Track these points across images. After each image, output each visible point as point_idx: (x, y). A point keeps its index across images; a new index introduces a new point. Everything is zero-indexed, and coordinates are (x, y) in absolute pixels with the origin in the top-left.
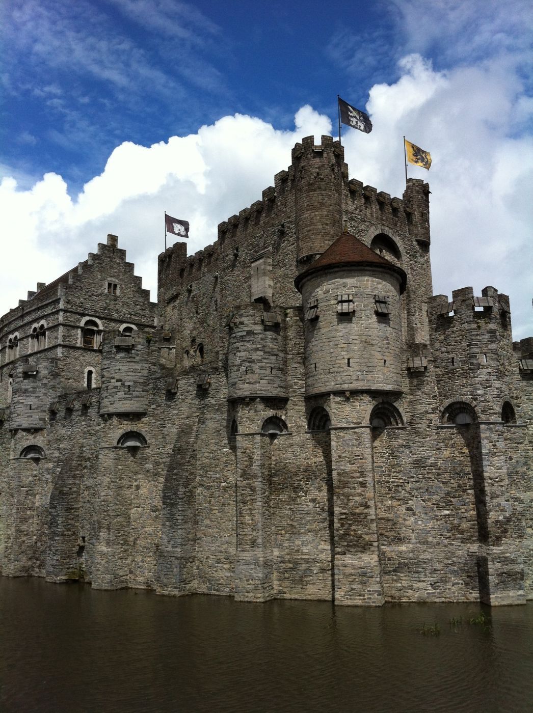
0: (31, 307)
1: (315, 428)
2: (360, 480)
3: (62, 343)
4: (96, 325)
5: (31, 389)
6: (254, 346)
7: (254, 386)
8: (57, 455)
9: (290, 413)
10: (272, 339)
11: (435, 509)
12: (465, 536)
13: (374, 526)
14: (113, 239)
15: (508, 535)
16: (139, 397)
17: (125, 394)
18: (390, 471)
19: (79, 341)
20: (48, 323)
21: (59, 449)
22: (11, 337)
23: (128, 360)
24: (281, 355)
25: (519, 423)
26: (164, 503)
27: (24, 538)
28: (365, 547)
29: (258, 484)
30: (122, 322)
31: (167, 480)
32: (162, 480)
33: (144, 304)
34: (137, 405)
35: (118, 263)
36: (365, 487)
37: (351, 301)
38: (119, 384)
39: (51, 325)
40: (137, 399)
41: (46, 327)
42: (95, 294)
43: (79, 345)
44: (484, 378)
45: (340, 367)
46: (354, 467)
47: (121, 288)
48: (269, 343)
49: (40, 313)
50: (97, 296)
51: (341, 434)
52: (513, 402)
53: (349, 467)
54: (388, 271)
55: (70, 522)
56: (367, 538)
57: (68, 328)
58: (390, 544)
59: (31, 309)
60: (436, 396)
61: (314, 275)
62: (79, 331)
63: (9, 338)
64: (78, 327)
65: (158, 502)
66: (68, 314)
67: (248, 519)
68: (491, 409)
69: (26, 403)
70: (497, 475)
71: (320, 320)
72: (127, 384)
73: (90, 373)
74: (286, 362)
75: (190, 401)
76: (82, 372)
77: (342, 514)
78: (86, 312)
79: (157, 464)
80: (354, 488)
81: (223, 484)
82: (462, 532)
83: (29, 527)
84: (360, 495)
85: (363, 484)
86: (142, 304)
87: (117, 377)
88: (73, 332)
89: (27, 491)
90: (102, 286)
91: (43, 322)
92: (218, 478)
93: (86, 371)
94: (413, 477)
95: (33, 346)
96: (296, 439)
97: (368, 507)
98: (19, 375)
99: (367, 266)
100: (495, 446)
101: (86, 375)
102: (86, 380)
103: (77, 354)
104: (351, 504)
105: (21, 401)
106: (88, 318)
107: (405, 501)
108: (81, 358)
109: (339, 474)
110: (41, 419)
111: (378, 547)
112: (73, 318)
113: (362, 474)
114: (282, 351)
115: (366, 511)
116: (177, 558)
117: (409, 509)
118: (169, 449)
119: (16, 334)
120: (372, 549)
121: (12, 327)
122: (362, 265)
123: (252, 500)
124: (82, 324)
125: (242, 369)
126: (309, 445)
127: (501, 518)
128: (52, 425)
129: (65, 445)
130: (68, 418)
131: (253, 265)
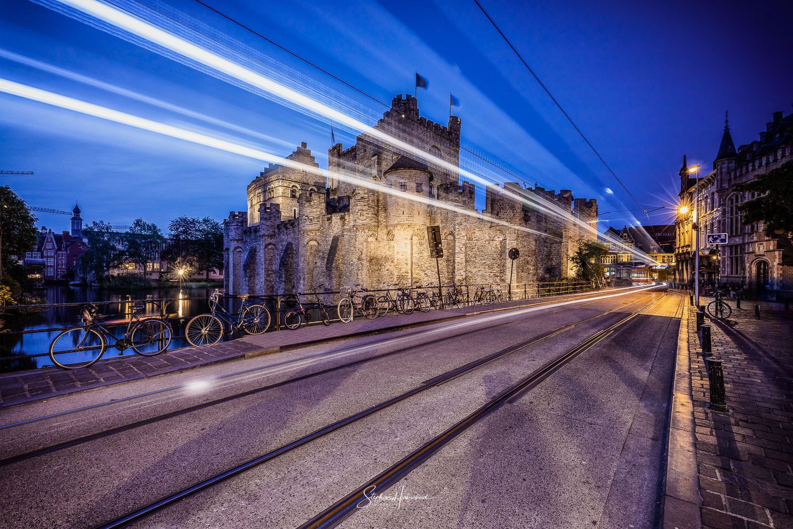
1: (389, 240)
2: (406, 262)
3: (282, 195)
4: (297, 187)
5: (268, 218)
6: (364, 204)
7: (364, 221)
8: (281, 248)
9: (380, 233)
14: (304, 144)
16: (316, 223)
17: (310, 222)
18: (419, 259)
19: (289, 195)
21: (282, 245)
23: (310, 207)
24: (376, 208)
25: (474, 240)
26: (327, 269)
27: (268, 283)
29: (364, 262)
30: (310, 186)
31: (327, 260)
32: (326, 260)
34: (315, 227)
35: (307, 157)
37: (405, 185)
38: (307, 218)
39: (276, 186)
40: (315, 225)
43: (289, 197)
44: (459, 221)
45: (399, 215)
46: (404, 257)
48: (370, 202)
50: (297, 173)
51: (399, 243)
52: (472, 231)
53: (401, 257)
54: (423, 172)
55: (288, 276)
57: (284, 188)
61: (390, 173)
62: (289, 190)
63: (256, 192)
64: (289, 188)
65: (324, 269)
66: (284, 182)
67: (360, 277)
69: (266, 224)
70: (461, 261)
72: (310, 218)
73: (295, 210)
75: (337, 226)
76: (291, 210)
77: (397, 275)
78: (292, 180)
79: (324, 253)
80: (403, 265)
81: (351, 262)
83: (270, 278)
84: (405, 268)
85: (407, 264)
86: (319, 177)
87: (306, 215)
88: (286, 191)
89: (268, 263)
90: (299, 168)
91: (272, 185)
92: (349, 260)
93: (293, 210)
96: (381, 244)
97: (408, 273)
99: (413, 169)
100: (461, 249)
101: (293, 211)
102: (293, 213)
103: (289, 201)
104: (401, 272)
105: (264, 223)
106: (293, 184)
107: (424, 271)
108: (291, 203)
109: (397, 259)
110: (273, 232)
112: (286, 184)
113: (406, 260)
115: (407, 274)
117: (425, 274)
118: (329, 247)
121: (258, 186)
122: (411, 169)
123: (362, 269)
124: (291, 187)
125: (359, 214)
126: (387, 247)
127: (461, 278)
128: (279, 234)
129: (285, 243)
130: (285, 231)
131: (372, 159)
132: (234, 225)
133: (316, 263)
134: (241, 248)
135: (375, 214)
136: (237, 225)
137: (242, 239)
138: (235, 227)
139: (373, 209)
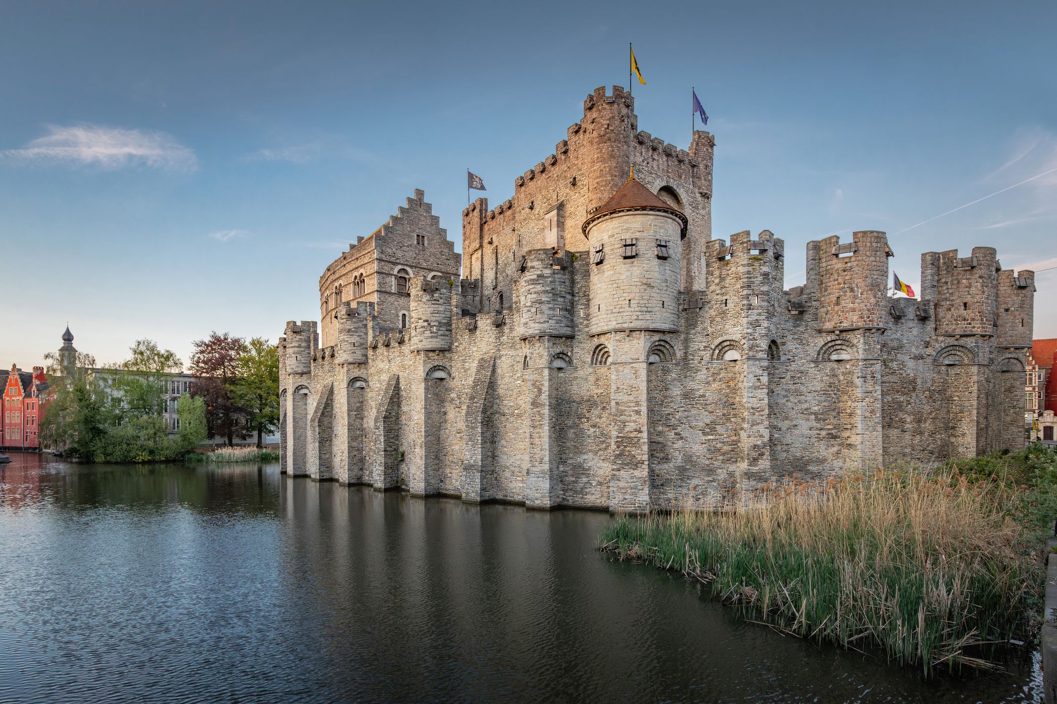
0: (352, 258)
1: (598, 363)
2: (636, 408)
3: (379, 289)
4: (407, 273)
5: (353, 329)
6: (543, 289)
7: (544, 325)
8: (379, 386)
9: (575, 350)
10: (560, 282)
11: (701, 434)
12: (725, 458)
13: (645, 448)
14: (420, 193)
15: (764, 457)
16: (443, 335)
17: (431, 333)
18: (663, 401)
19: (393, 288)
20: (366, 272)
21: (380, 380)
22: (337, 284)
23: (433, 302)
24: (569, 297)
25: (783, 358)
26: (467, 426)
27: (355, 453)
28: (636, 465)
29: (546, 411)
30: (431, 270)
31: (468, 407)
32: (465, 407)
33: (449, 254)
34: (443, 342)
35: (425, 216)
36: (640, 415)
37: (634, 245)
38: (426, 324)
39: (368, 273)
40: (442, 337)
41: (364, 275)
42: (406, 244)
43: (393, 291)
44: (755, 318)
45: (621, 308)
46: (631, 398)
47: (429, 240)
48: (557, 286)
49: (358, 263)
50: (408, 246)
51: (621, 369)
52: (779, 341)
53: (626, 398)
54: (671, 216)
55: (391, 440)
56: (639, 457)
57: (383, 275)
58: (659, 463)
59: (351, 260)
60: (708, 335)
61: (600, 220)
62: (393, 279)
63: (335, 286)
64: (392, 275)
65: (462, 425)
66: (383, 263)
67: (537, 441)
68: (758, 347)
69: (350, 341)
70: (758, 405)
71: (604, 264)
72: (432, 324)
73: (404, 316)
74: (573, 303)
75: (487, 340)
76: (398, 316)
77: (618, 437)
78: (398, 261)
79: (460, 393)
80: (630, 416)
81: (516, 411)
82: (724, 454)
84: (635, 421)
85: (638, 413)
86: (447, 254)
87: (425, 318)
88: (388, 279)
89: (356, 415)
90: (411, 237)
91: (362, 271)
92: (512, 406)
93: (401, 315)
94: (683, 407)
95: (354, 292)
96: (581, 373)
97: (642, 432)
98: (343, 317)
99: (651, 210)
100: (759, 379)
101: (400, 318)
102: (401, 322)
103: (391, 299)
104: (627, 429)
105: (346, 339)
106: (400, 267)
107: (674, 427)
108: (396, 303)
109: (617, 403)
110: (363, 355)
111: (649, 465)
112: (387, 268)
113: (638, 404)
114: (569, 293)
115: (639, 435)
116: (478, 471)
117: (676, 434)
118: (470, 381)
119: (341, 282)
120: (643, 466)
121: (337, 275)
122: (645, 210)
123: (541, 425)
124: (395, 272)
125: (533, 310)
126: (592, 379)
127: (759, 443)
128: (373, 360)
129: (385, 377)
130: (386, 353)
131: (547, 217)
132: (294, 347)
133: (445, 413)
134: (307, 388)
135: (566, 310)
136: (299, 346)
137: (309, 372)
138: (296, 349)
139: (562, 299)
